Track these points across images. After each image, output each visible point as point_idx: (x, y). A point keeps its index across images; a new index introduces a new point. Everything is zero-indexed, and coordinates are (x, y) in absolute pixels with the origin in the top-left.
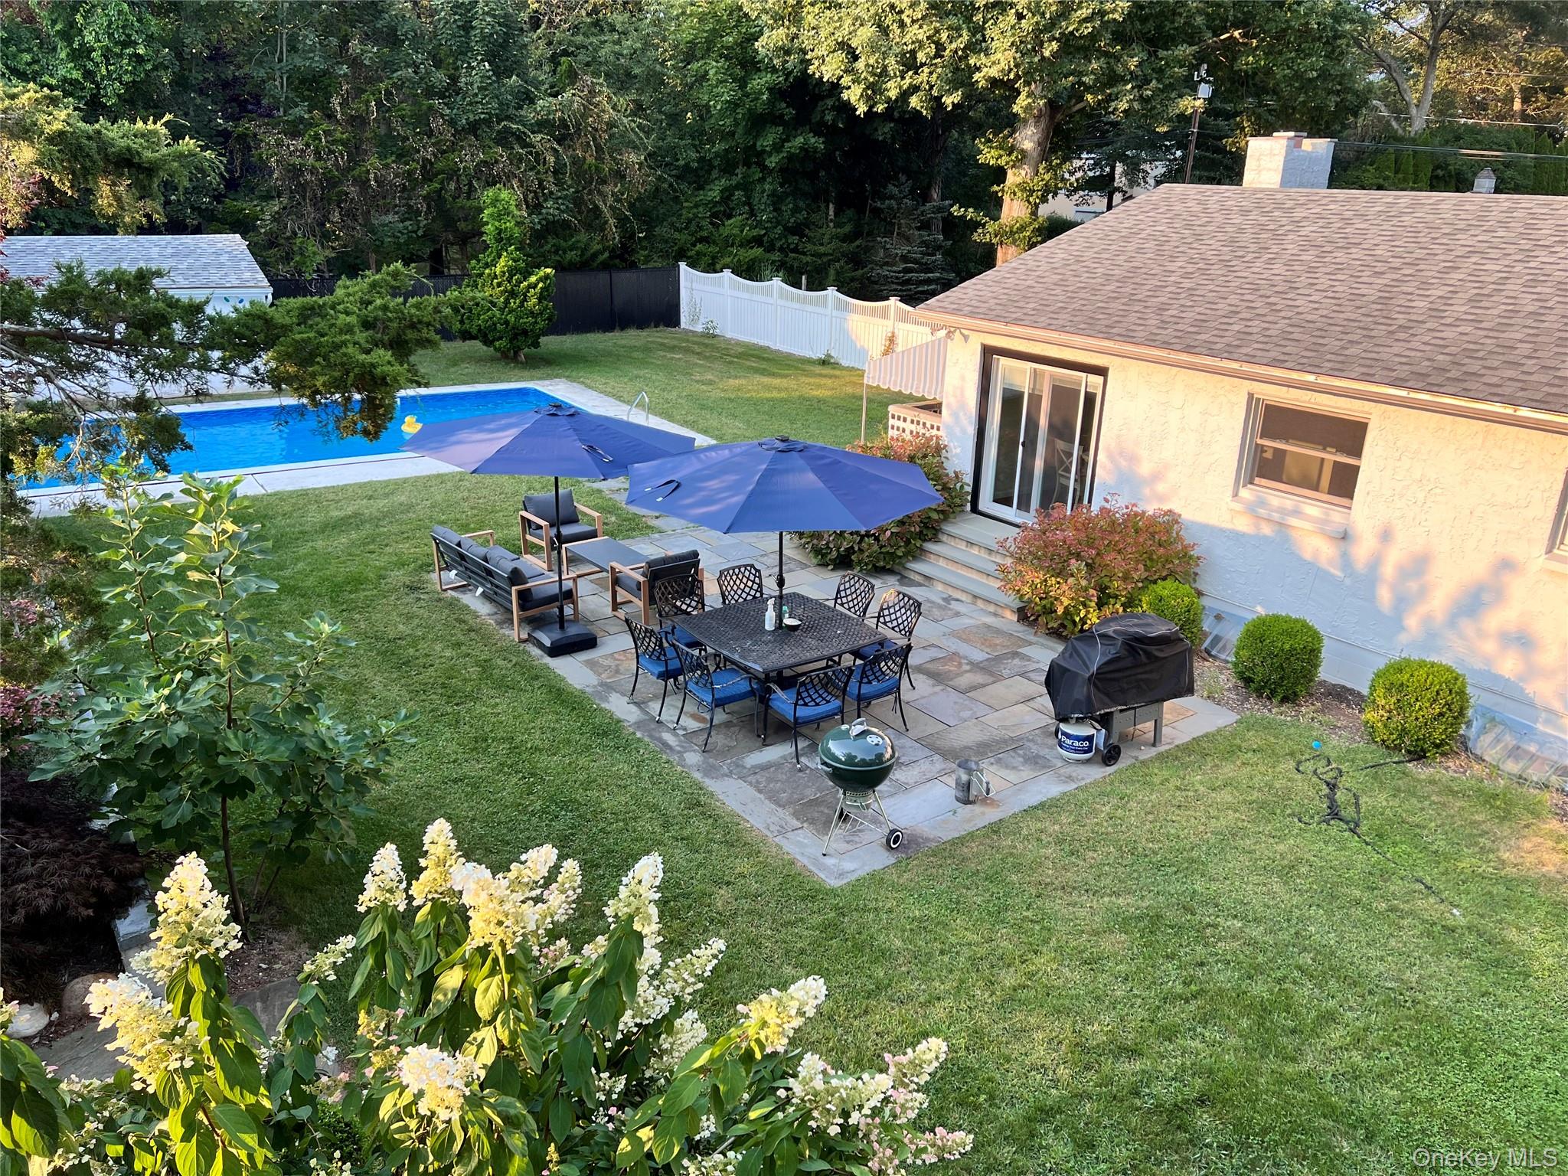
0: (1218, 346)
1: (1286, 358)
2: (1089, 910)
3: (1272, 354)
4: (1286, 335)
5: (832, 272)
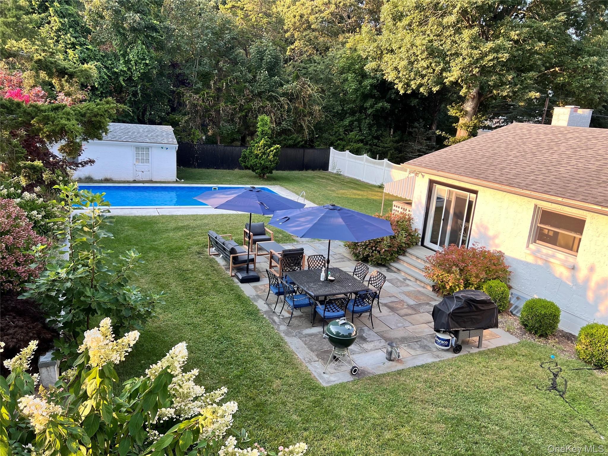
0: (523, 184)
1: (550, 190)
2: (431, 412)
3: (545, 189)
4: (552, 182)
5: (389, 154)
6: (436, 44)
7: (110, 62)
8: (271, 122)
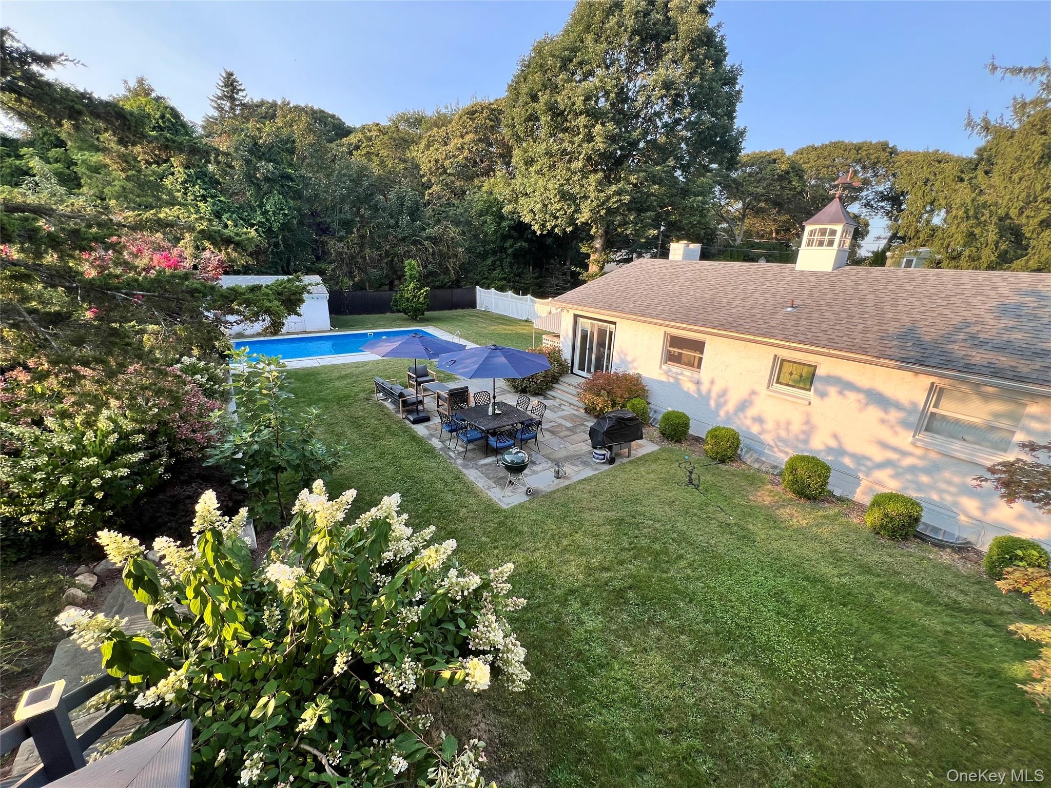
0: (653, 315)
1: (676, 318)
3: (672, 317)
4: (677, 311)
6: (566, 187)
7: (246, 214)
8: (418, 266)
